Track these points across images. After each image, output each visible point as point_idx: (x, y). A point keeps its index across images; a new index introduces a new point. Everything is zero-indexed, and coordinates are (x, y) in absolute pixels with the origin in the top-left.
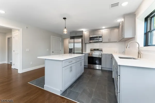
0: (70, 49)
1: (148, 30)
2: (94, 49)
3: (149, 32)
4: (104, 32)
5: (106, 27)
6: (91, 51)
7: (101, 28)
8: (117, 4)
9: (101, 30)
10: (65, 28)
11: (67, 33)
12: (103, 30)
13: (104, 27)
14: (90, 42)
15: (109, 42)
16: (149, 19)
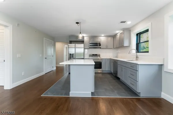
0: (70, 54)
1: (138, 42)
2: (93, 55)
3: (138, 43)
4: (102, 39)
5: (105, 35)
6: (90, 56)
7: (100, 35)
8: (124, 22)
9: (100, 37)
10: (80, 33)
11: (82, 38)
12: (102, 37)
13: (103, 35)
14: (90, 48)
15: (107, 48)
16: (139, 35)
